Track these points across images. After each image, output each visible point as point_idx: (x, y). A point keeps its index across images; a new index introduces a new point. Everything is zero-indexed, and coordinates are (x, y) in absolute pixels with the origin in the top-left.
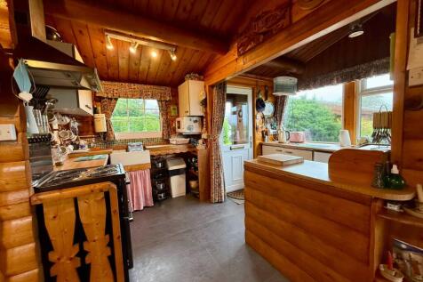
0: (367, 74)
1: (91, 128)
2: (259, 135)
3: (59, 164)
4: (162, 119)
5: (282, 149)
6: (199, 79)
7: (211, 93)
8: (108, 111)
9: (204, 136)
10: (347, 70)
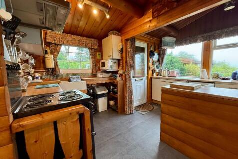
0: (220, 36)
1: (42, 65)
2: (150, 72)
3: (24, 91)
4: (92, 61)
5: (166, 80)
6: (119, 35)
7: (126, 44)
8: (56, 53)
9: (121, 72)
10: (208, 34)
